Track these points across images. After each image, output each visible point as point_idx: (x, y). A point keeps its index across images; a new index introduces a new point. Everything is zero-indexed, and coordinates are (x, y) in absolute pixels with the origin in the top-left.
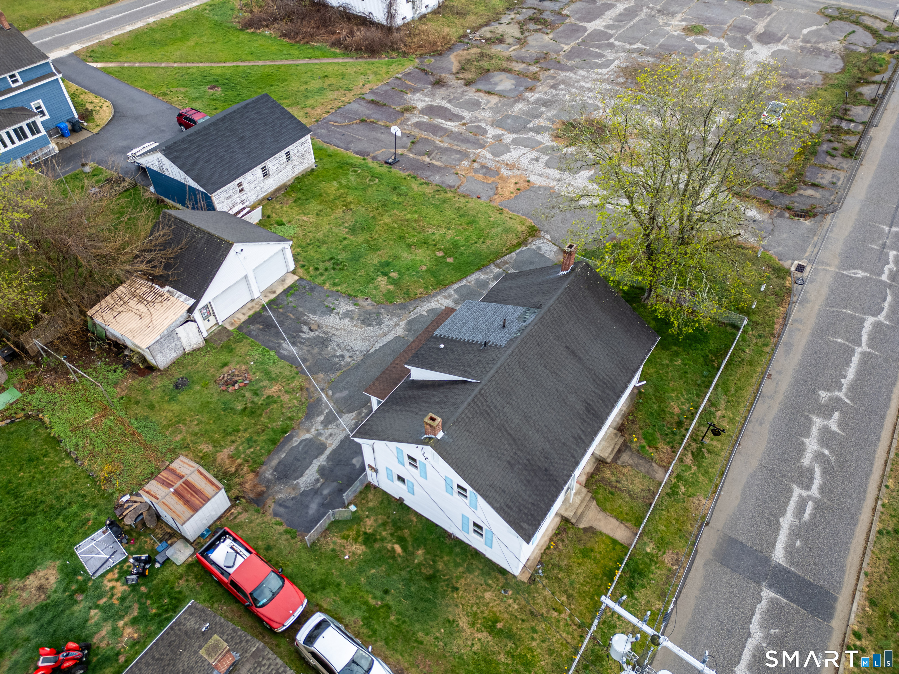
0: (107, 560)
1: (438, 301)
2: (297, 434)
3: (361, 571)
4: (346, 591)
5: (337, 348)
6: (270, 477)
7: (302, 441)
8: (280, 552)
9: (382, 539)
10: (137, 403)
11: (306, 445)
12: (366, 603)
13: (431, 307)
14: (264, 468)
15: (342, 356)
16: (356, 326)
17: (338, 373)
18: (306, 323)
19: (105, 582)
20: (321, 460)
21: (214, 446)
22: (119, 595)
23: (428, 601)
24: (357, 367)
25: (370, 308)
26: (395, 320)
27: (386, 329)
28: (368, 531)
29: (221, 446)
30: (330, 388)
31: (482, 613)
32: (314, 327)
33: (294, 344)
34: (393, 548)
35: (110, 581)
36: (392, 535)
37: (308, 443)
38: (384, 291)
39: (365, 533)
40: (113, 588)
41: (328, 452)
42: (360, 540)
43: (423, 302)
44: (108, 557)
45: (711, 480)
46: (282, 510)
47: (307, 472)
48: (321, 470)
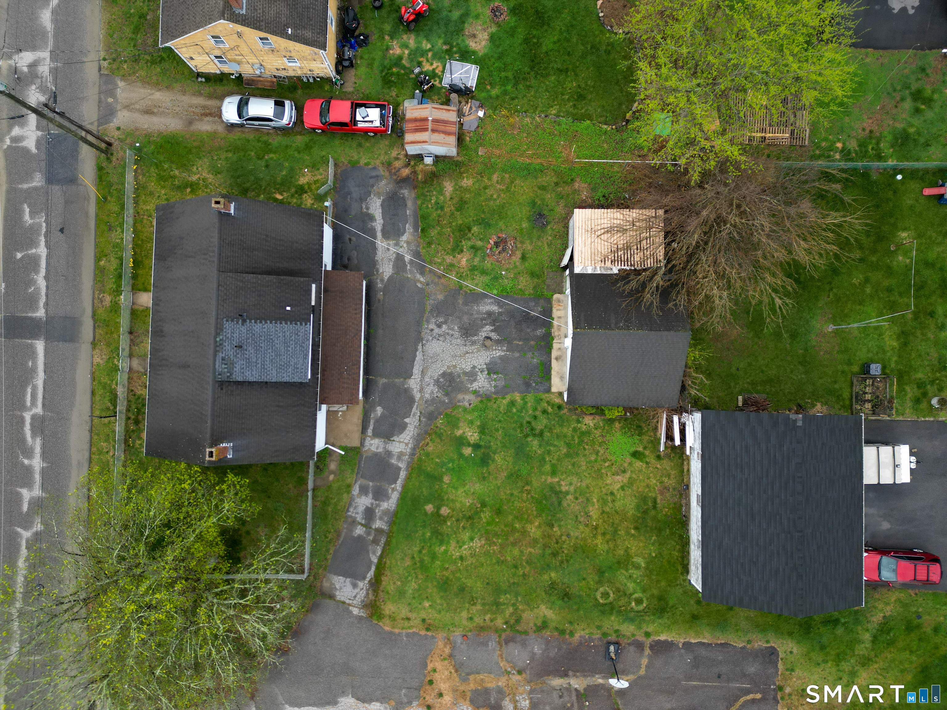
0: (451, 74)
1: (407, 444)
2: (414, 235)
3: (292, 169)
4: (291, 152)
5: (451, 332)
6: (402, 191)
7: (404, 232)
8: (350, 147)
9: (293, 196)
10: (557, 184)
11: (399, 230)
12: (275, 153)
13: (407, 432)
14: (413, 195)
15: (439, 326)
16: (455, 366)
17: (428, 308)
18: (498, 342)
19: (439, 64)
20: (378, 224)
21: (461, 187)
22: (424, 64)
23: (238, 177)
24: (419, 324)
25: (460, 396)
26: (427, 396)
27: (427, 379)
28: (305, 195)
29: (457, 190)
30: (423, 289)
31: (203, 191)
32: (488, 343)
33: (490, 314)
34: (282, 195)
35: (437, 67)
36: (289, 203)
37: (398, 233)
38: (461, 424)
39: (306, 192)
40: (432, 64)
41: (379, 234)
42: (306, 187)
43: (418, 435)
44: (453, 76)
45: (100, 383)
46: (374, 174)
47: (380, 211)
48: (372, 218)
